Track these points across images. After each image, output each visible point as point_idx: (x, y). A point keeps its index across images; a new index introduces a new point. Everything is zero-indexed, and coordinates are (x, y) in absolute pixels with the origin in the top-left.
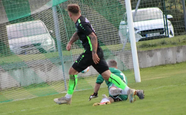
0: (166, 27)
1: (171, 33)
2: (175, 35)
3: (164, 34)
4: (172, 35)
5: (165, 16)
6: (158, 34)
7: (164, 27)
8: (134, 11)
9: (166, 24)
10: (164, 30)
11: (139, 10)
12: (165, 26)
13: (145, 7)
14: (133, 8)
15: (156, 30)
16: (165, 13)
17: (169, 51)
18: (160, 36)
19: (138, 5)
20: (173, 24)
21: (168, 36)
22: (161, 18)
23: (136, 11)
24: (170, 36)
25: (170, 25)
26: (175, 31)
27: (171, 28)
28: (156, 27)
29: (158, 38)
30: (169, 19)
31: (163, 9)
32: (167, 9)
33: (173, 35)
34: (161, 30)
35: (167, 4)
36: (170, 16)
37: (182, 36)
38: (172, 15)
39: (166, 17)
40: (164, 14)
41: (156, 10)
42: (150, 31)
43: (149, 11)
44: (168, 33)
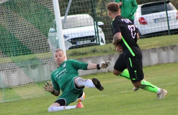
0: (97, 35)
1: (102, 41)
2: (107, 43)
3: (95, 42)
4: (103, 43)
5: (95, 23)
6: (88, 42)
7: (95, 35)
8: (63, 17)
9: (96, 31)
10: (95, 37)
11: (68, 17)
12: (96, 33)
13: (75, 14)
14: (62, 15)
15: (87, 37)
16: (96, 19)
17: (100, 59)
18: (91, 44)
19: (67, 11)
20: (104, 31)
21: (99, 44)
22: (91, 25)
23: (65, 18)
24: (101, 44)
25: (101, 32)
26: (106, 39)
27: (102, 35)
28: (87, 35)
29: (89, 46)
30: (100, 26)
31: (93, 15)
32: (98, 16)
33: (105, 43)
34: (91, 38)
35: (98, 11)
36: (101, 23)
39: (97, 24)
40: (94, 20)
41: (86, 17)
42: (81, 38)
43: (78, 18)
44: (99, 41)
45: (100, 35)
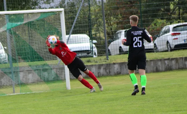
0: (92, 50)
1: (95, 54)
2: (98, 56)
3: (90, 55)
4: (96, 56)
5: (91, 41)
6: (85, 54)
8: (68, 36)
9: (91, 47)
10: (90, 51)
11: (72, 36)
12: (91, 48)
13: (76, 33)
14: (67, 34)
15: (83, 51)
16: (92, 38)
17: (93, 67)
18: (87, 56)
19: (71, 32)
20: (97, 47)
21: (93, 57)
22: (88, 42)
23: (70, 36)
24: (94, 56)
25: (95, 48)
26: (98, 54)
27: (95, 50)
28: (85, 49)
29: (85, 57)
30: (94, 44)
31: (90, 35)
32: (93, 36)
33: (97, 56)
34: (87, 52)
35: (93, 32)
36: (95, 41)
37: (103, 57)
38: (97, 41)
39: (92, 42)
40: (90, 39)
41: (85, 36)
42: (79, 51)
43: (79, 37)
44: (93, 54)
45: (94, 50)
